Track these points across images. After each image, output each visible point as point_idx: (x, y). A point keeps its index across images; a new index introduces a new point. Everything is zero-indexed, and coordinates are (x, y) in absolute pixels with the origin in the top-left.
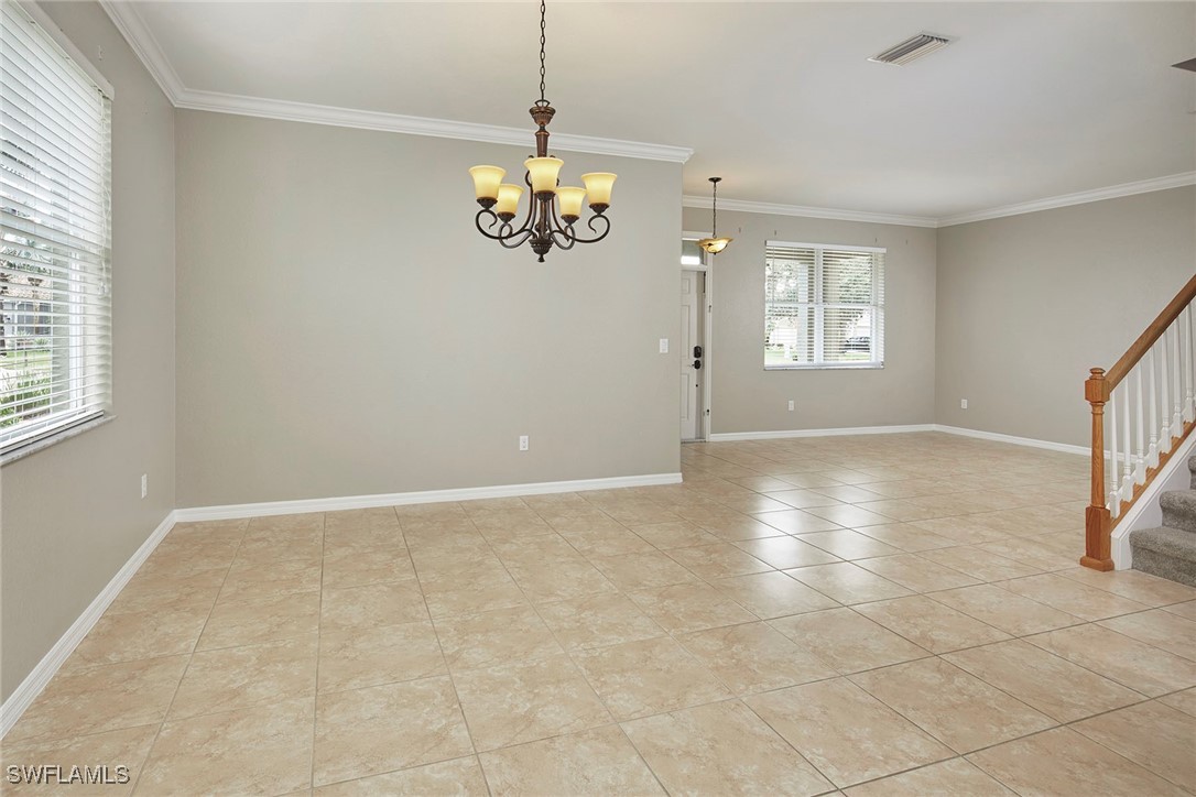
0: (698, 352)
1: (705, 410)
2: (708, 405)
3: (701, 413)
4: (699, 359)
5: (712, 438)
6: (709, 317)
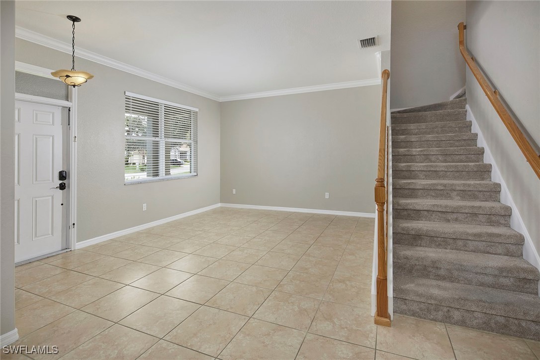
0: (63, 176)
1: (71, 224)
2: (73, 219)
3: (67, 227)
4: (64, 182)
5: (78, 246)
6: (74, 147)
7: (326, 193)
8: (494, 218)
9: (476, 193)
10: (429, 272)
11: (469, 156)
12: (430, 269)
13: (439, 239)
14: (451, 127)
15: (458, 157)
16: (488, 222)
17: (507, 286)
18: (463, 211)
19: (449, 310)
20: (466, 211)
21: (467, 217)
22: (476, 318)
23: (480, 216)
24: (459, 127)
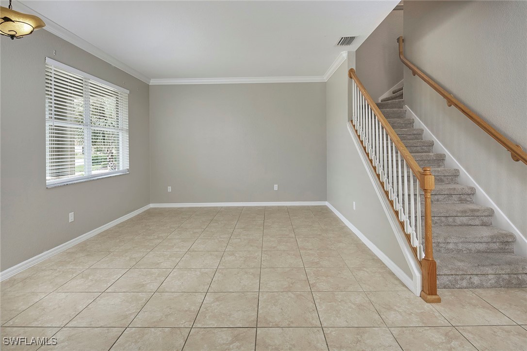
7: (275, 185)
8: (463, 197)
9: (442, 177)
10: (441, 247)
11: (423, 147)
12: (442, 245)
13: (436, 218)
14: (400, 123)
15: (415, 148)
16: (459, 201)
17: (495, 250)
18: (444, 193)
19: (470, 278)
20: (446, 193)
21: (445, 198)
22: (490, 280)
23: (454, 196)
24: (405, 124)
